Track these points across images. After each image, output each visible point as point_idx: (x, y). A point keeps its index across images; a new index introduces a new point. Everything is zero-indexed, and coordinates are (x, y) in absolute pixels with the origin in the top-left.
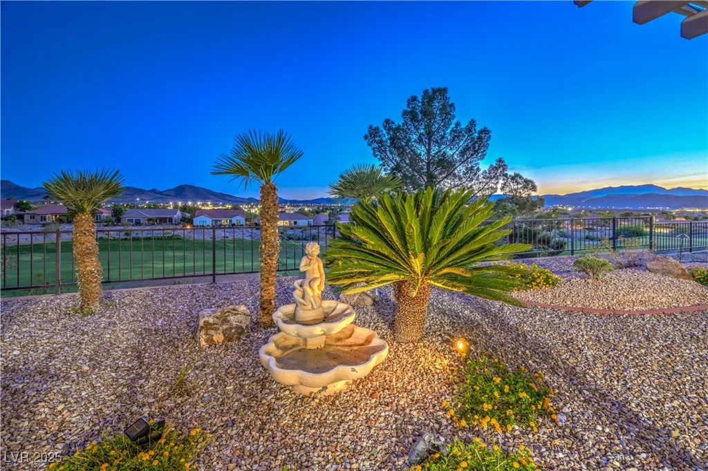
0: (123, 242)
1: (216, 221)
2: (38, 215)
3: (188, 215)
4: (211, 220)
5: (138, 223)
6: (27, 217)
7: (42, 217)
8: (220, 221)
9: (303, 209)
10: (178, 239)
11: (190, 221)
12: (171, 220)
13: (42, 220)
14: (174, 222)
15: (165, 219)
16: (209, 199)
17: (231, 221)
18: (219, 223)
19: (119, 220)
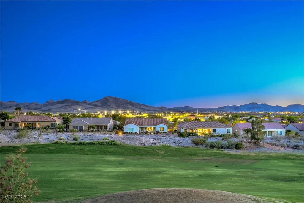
0: (73, 146)
1: (142, 129)
2: (14, 123)
3: (118, 123)
4: (138, 127)
5: (81, 130)
6: (7, 124)
7: (16, 124)
8: (146, 128)
9: (213, 117)
10: (114, 144)
11: (121, 128)
12: (106, 127)
13: (16, 127)
14: (108, 129)
15: (101, 126)
16: (128, 108)
17: (155, 128)
18: (145, 131)
19: (67, 127)
